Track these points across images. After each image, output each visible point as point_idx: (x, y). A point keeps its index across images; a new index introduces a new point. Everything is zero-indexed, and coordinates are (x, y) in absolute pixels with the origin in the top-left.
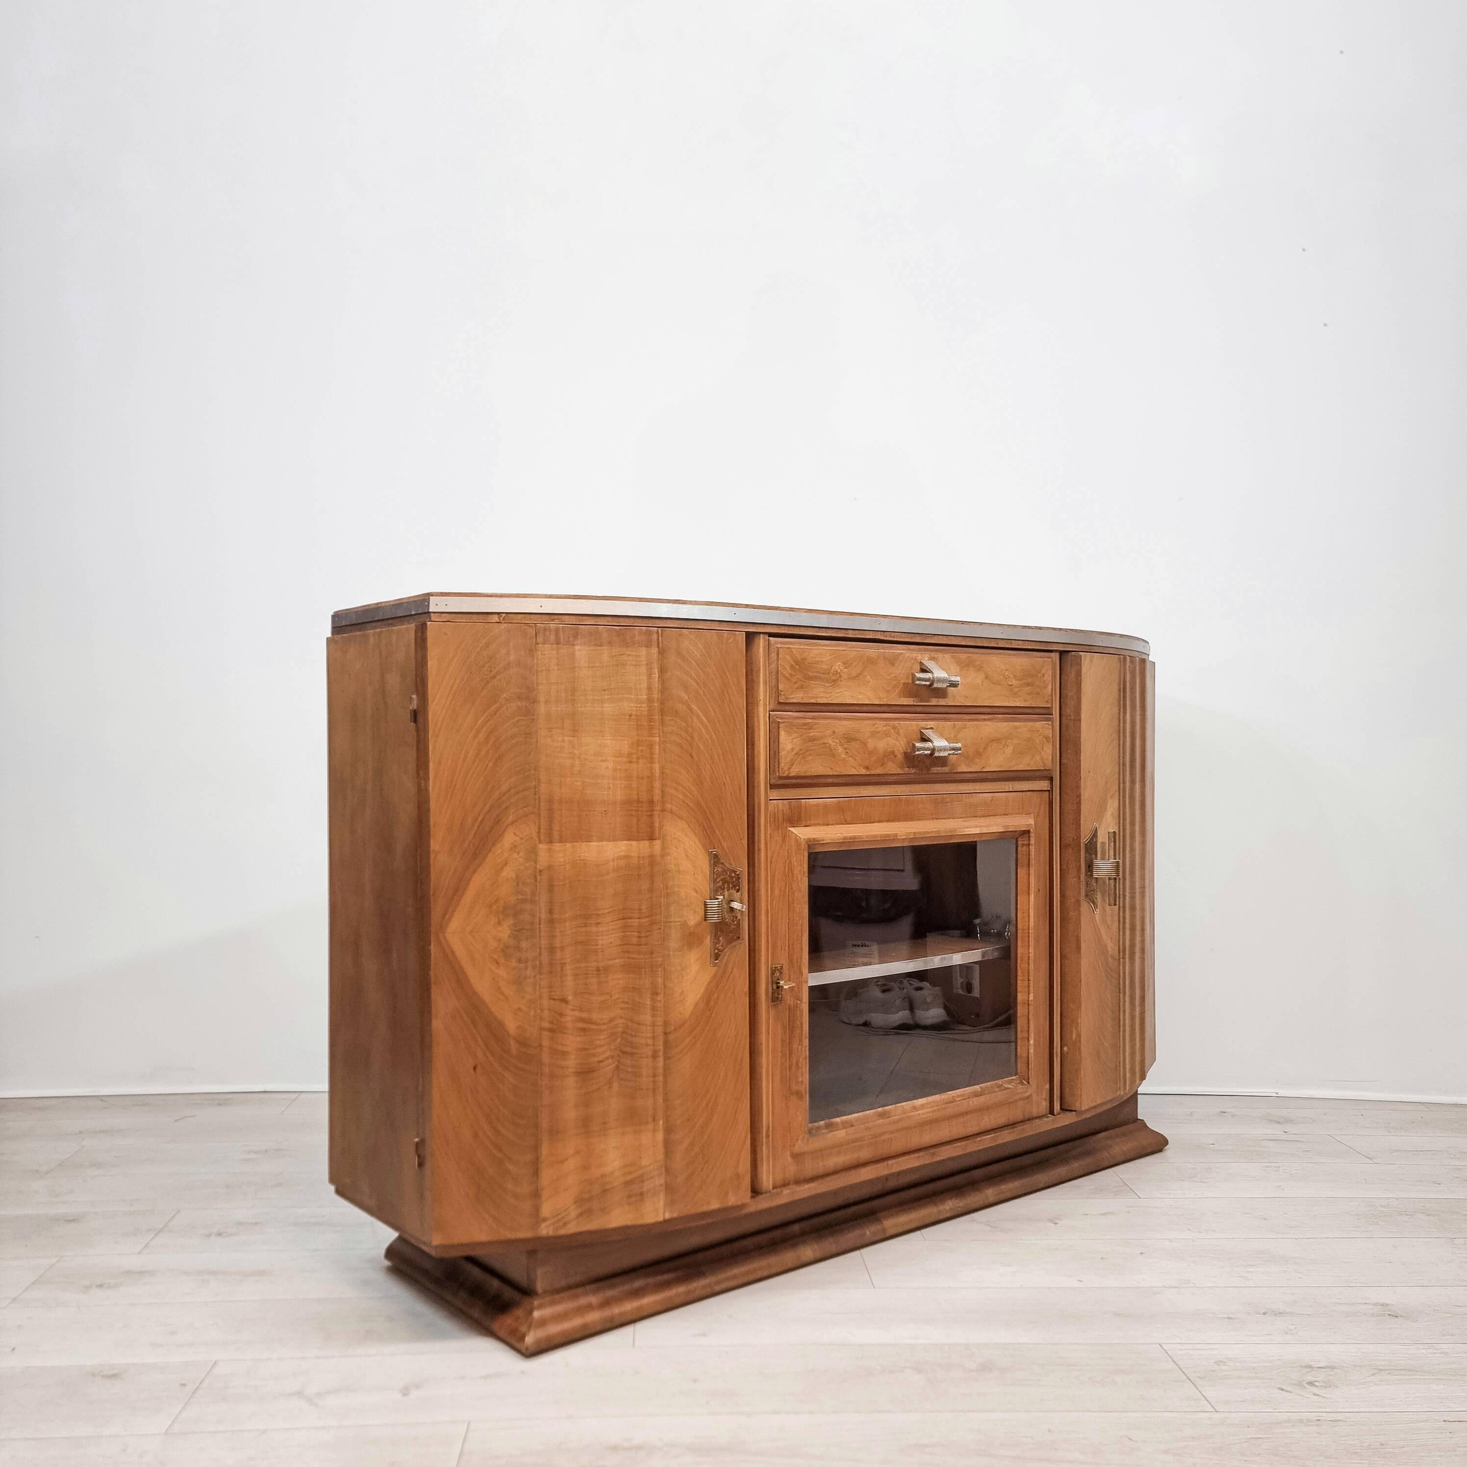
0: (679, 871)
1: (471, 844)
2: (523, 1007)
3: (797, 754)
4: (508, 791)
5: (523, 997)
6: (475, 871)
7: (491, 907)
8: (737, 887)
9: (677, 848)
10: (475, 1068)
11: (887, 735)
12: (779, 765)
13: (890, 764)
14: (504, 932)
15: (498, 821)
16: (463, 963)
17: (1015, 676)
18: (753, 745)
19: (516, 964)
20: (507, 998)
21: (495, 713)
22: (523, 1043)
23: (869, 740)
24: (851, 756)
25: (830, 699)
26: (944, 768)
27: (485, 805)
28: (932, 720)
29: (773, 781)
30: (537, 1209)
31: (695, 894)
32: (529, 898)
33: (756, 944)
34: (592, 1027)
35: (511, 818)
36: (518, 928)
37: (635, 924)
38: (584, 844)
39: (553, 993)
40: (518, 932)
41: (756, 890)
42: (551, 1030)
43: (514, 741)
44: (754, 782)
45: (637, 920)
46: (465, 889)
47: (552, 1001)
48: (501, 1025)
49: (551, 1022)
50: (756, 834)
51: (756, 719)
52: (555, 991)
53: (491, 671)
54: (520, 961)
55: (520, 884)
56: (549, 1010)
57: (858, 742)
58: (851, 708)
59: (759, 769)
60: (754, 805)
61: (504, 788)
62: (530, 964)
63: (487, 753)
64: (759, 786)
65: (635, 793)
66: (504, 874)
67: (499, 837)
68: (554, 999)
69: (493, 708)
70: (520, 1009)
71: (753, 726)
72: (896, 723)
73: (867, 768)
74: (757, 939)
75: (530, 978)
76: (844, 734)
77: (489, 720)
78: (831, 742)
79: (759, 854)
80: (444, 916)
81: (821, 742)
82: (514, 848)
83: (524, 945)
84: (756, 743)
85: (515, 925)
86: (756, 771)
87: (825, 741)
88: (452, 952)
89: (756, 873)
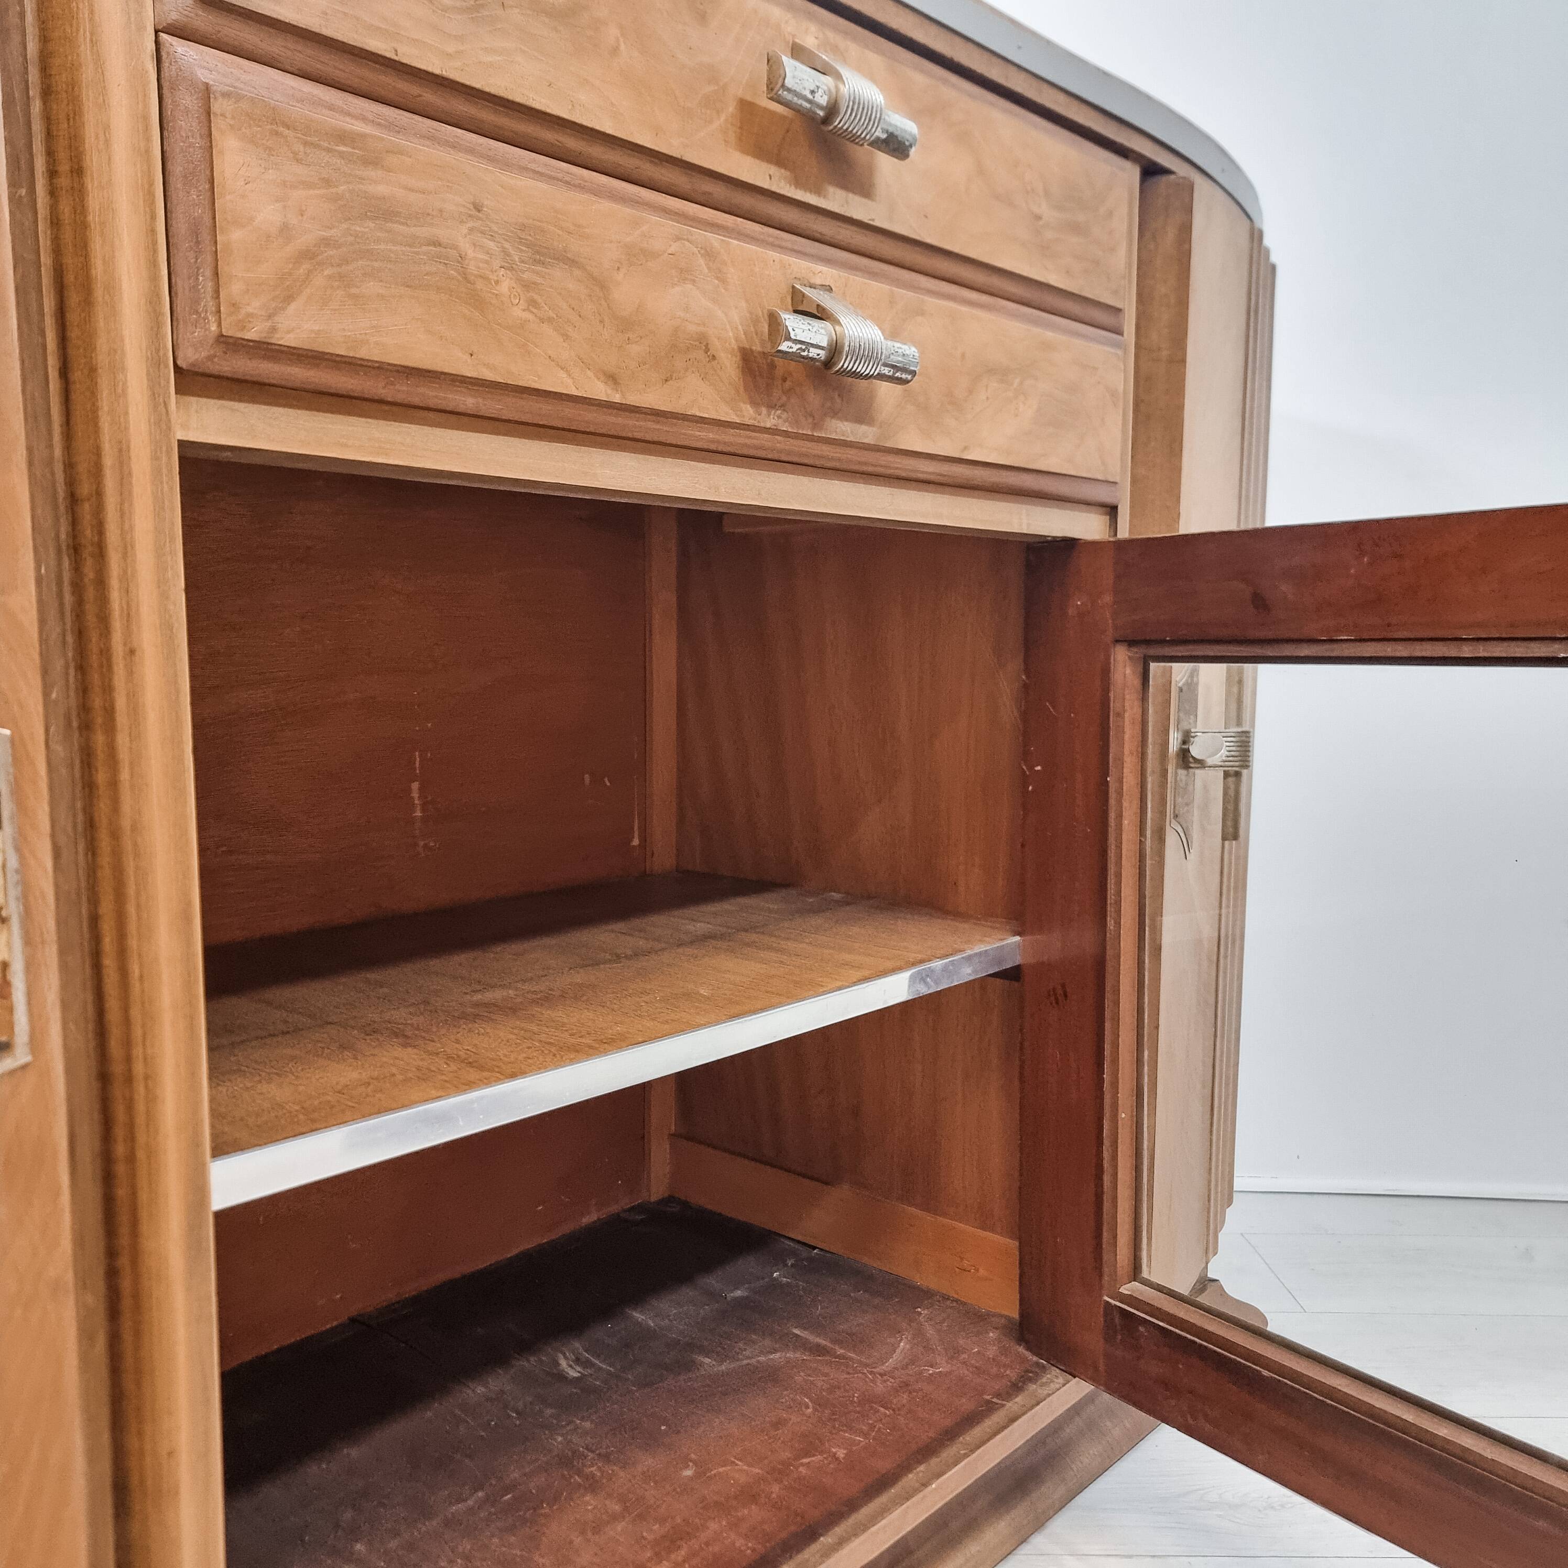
3: (307, 255)
11: (685, 274)
12: (217, 292)
13: (693, 381)
17: (1047, 193)
18: (78, 171)
23: (619, 276)
24: (550, 320)
25: (458, 64)
26: (864, 428)
28: (828, 261)
29: (189, 356)
33: (138, 1052)
41: (126, 823)
44: (90, 347)
50: (114, 583)
51: (85, 50)
57: (577, 272)
58: (549, 136)
59: (112, 288)
60: (97, 452)
64: (117, 368)
71: (73, 85)
72: (715, 239)
73: (612, 379)
74: (137, 1032)
76: (523, 227)
78: (465, 245)
79: (130, 673)
81: (423, 232)
84: (93, 160)
86: (99, 293)
87: (442, 233)
89: (123, 755)
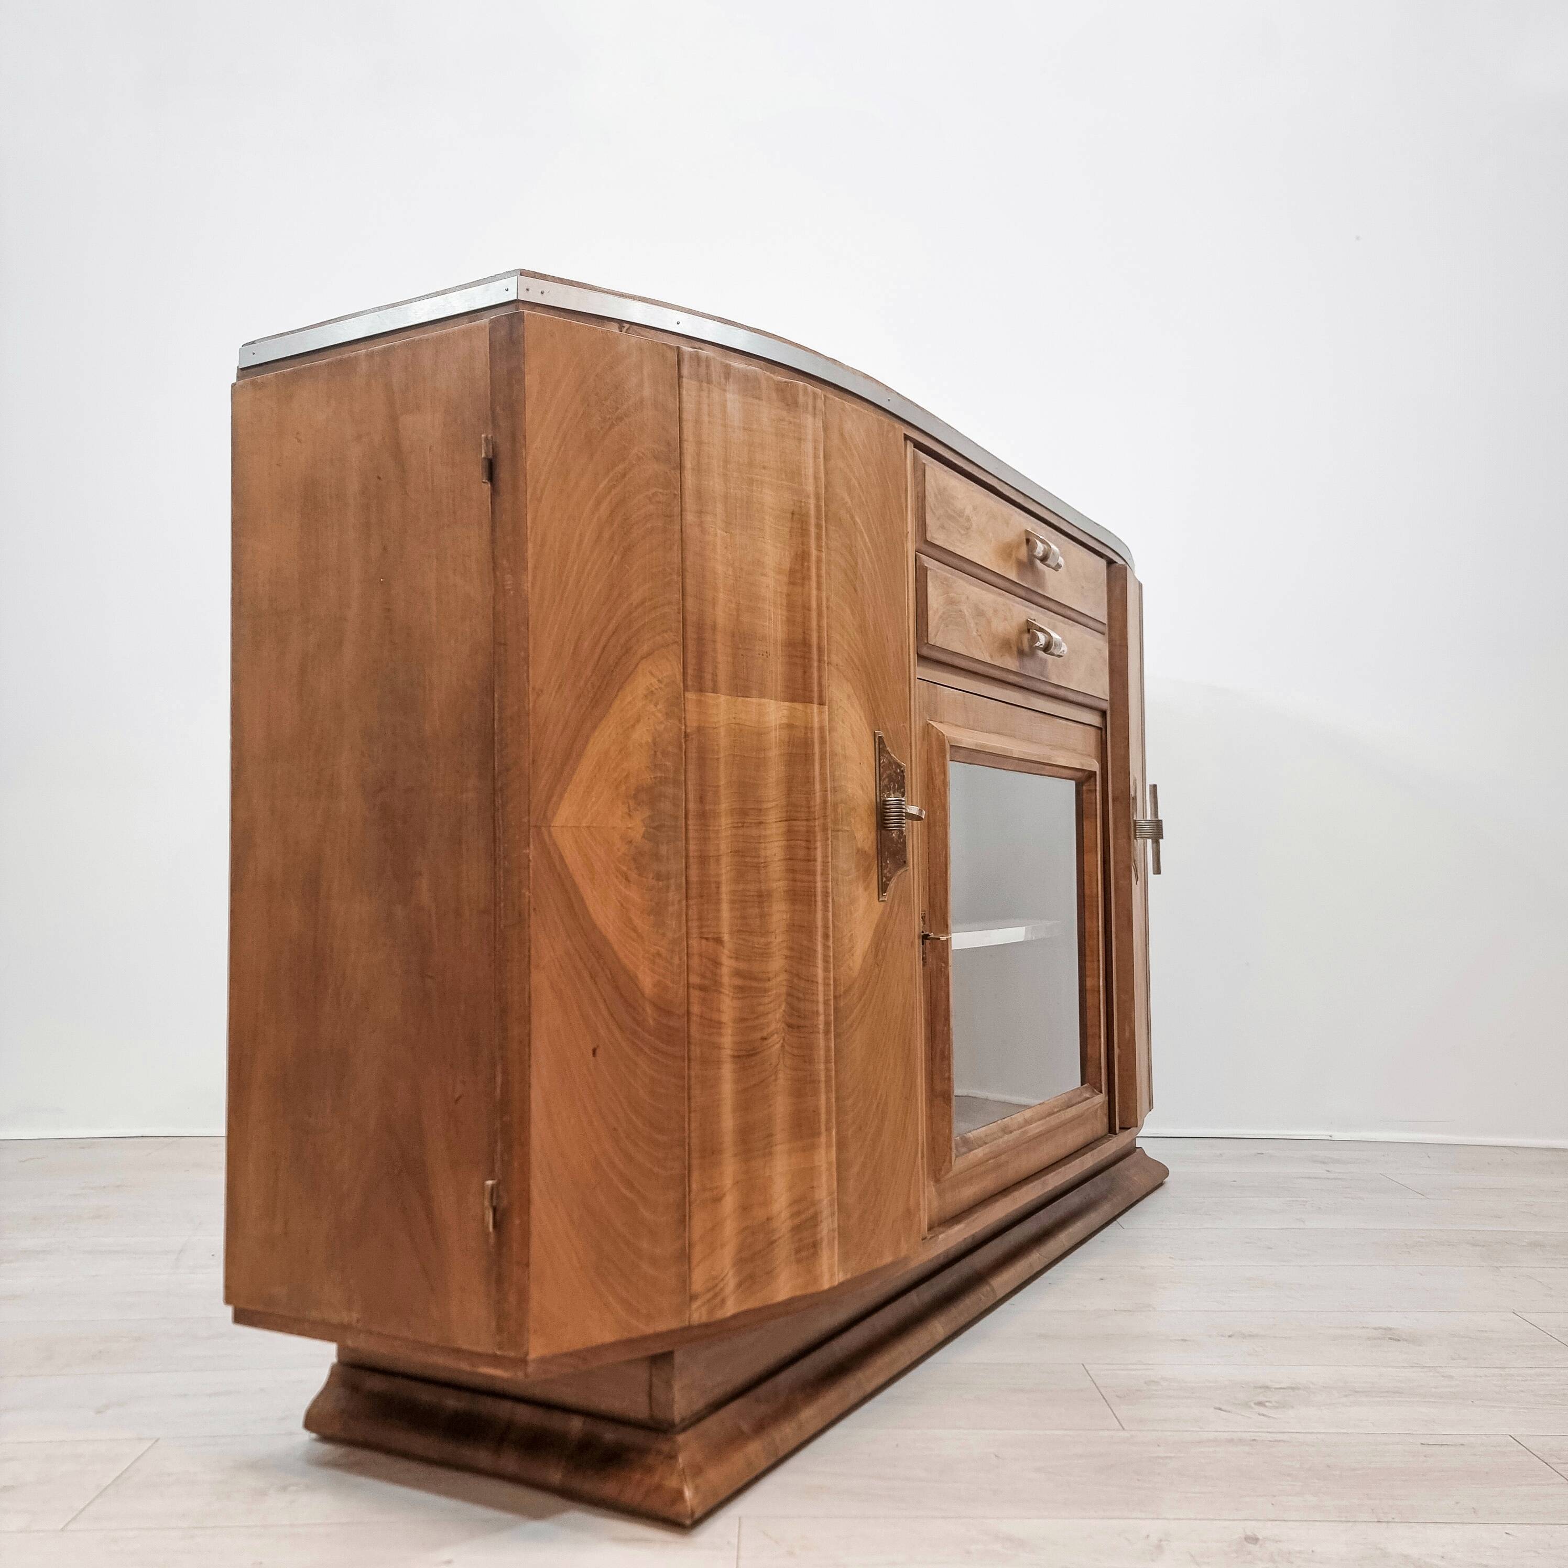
0: (845, 757)
1: (589, 684)
2: (663, 951)
4: (643, 602)
5: (664, 935)
6: (594, 727)
7: (617, 788)
8: (902, 790)
9: (843, 722)
10: (594, 1052)
14: (637, 827)
15: (627, 651)
16: (578, 879)
19: (654, 882)
20: (640, 936)
21: (624, 475)
22: (664, 1010)
27: (609, 620)
30: (684, 1280)
31: (861, 792)
32: (671, 777)
34: (754, 984)
35: (645, 648)
36: (656, 824)
37: (802, 828)
38: (740, 699)
39: (704, 930)
40: (655, 831)
42: (702, 988)
43: (649, 525)
45: (805, 823)
46: (580, 755)
47: (704, 941)
48: (633, 979)
49: (703, 976)
52: (708, 926)
53: (618, 408)
54: (658, 877)
55: (659, 754)
56: (701, 955)
61: (636, 597)
62: (672, 881)
63: (612, 539)
65: (800, 630)
66: (636, 736)
67: (629, 676)
68: (707, 939)
69: (621, 467)
70: (659, 954)
75: (673, 904)
77: (614, 486)
80: (549, 799)
82: (650, 694)
83: (664, 849)
85: (651, 818)
88: (561, 858)
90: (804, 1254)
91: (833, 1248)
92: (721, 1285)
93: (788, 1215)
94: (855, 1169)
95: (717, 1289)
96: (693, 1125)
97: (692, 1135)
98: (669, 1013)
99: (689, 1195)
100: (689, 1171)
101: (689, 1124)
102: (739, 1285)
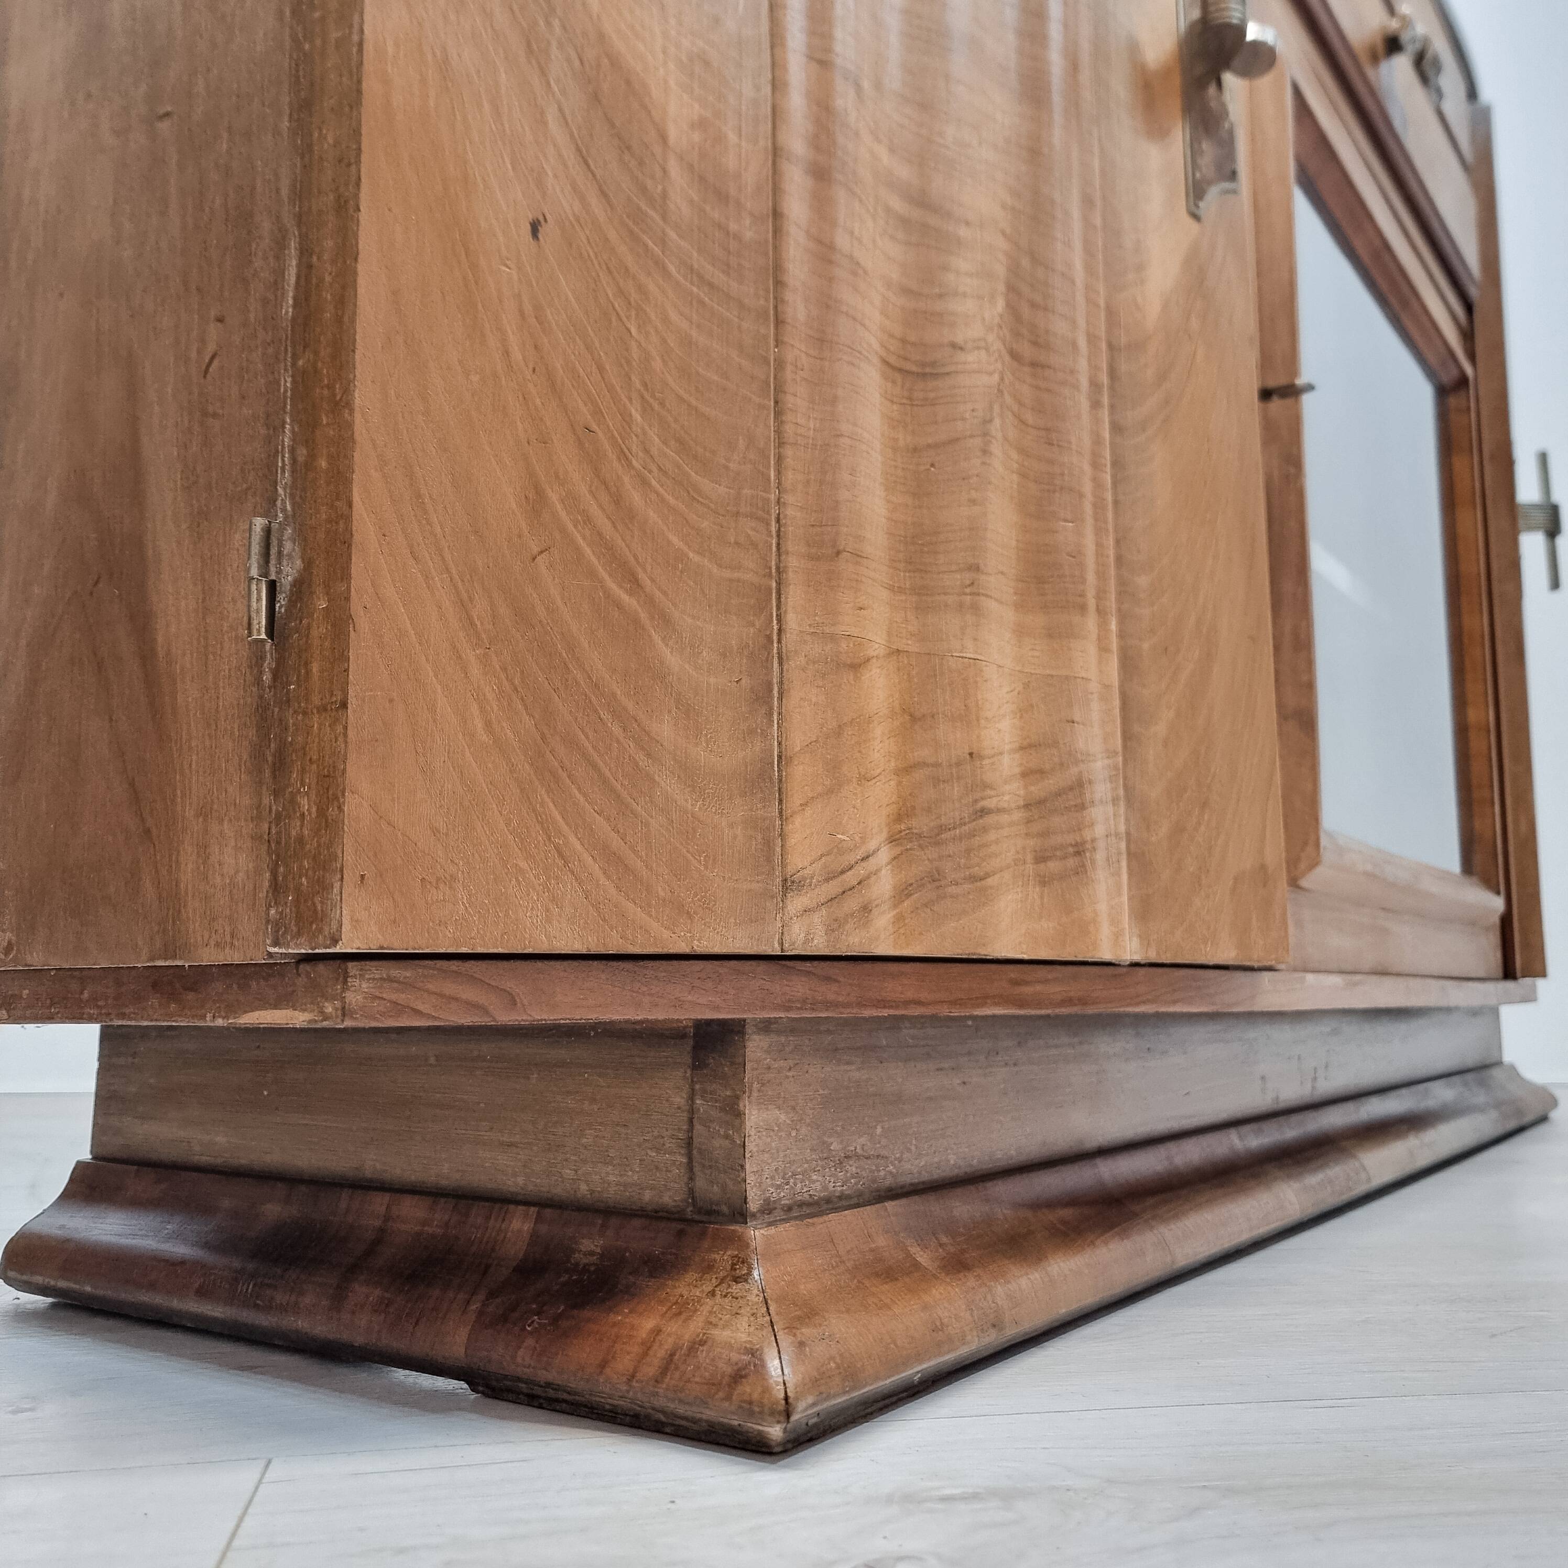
22: (714, 188)
30: (770, 838)
34: (934, 221)
70: (703, 59)
90: (1053, 866)
91: (1118, 874)
92: (861, 871)
93: (1017, 770)
94: (1160, 729)
95: (850, 878)
96: (789, 477)
97: (789, 498)
98: (722, 197)
99: (779, 641)
100: (779, 584)
101: (779, 473)
102: (903, 892)
